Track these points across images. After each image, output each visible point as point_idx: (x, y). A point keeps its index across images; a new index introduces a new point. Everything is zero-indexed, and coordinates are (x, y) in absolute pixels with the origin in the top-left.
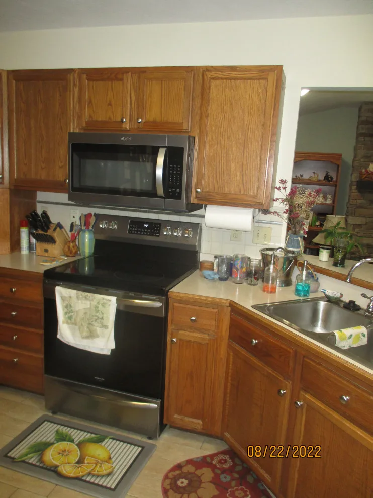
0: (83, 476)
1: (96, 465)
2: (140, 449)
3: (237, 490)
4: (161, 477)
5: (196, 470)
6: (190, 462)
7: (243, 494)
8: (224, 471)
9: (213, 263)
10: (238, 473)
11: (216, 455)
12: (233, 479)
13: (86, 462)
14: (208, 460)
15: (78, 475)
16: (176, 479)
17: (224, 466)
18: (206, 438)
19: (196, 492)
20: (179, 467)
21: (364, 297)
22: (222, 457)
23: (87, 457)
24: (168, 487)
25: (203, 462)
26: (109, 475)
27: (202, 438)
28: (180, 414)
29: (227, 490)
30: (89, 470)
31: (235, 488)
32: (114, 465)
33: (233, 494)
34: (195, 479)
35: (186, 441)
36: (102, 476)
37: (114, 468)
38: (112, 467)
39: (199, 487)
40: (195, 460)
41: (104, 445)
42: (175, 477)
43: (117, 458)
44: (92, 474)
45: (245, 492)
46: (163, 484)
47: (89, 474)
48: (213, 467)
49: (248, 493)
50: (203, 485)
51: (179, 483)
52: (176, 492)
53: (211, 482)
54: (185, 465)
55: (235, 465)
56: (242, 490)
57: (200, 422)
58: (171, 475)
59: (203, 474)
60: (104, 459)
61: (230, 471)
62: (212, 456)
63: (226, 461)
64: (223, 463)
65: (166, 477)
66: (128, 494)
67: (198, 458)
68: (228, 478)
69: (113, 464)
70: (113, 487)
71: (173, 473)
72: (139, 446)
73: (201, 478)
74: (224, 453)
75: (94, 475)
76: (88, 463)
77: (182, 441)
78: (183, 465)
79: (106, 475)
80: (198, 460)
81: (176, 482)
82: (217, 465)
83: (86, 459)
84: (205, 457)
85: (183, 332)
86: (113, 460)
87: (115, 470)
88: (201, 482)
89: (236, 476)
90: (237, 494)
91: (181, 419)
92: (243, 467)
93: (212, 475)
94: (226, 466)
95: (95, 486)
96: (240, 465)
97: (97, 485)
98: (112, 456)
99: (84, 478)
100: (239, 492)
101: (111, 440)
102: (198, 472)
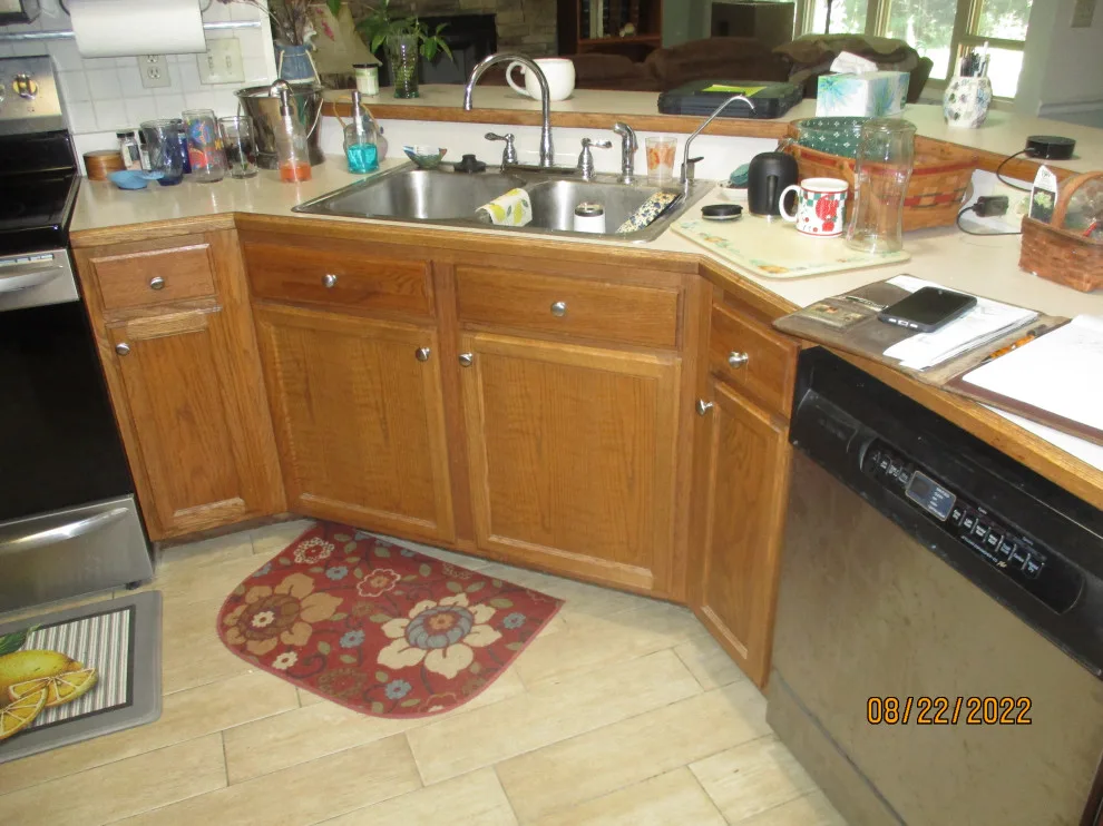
0: (34, 721)
1: (48, 688)
2: (127, 613)
3: (370, 578)
4: (212, 633)
5: (273, 588)
6: (250, 582)
7: (385, 580)
8: (326, 564)
9: (119, 154)
10: (353, 554)
11: (294, 546)
12: (352, 568)
13: (15, 695)
14: (284, 561)
15: (18, 726)
16: (245, 622)
17: (321, 557)
18: (254, 532)
19: (299, 619)
20: (235, 600)
21: (493, 139)
22: (306, 545)
23: (11, 687)
24: (241, 640)
25: (278, 571)
26: (94, 688)
27: (245, 535)
28: (185, 506)
29: (354, 587)
30: (39, 705)
31: (366, 578)
32: (91, 666)
33: (367, 588)
34: (282, 602)
35: (217, 554)
36: (82, 697)
37: (97, 670)
38: (90, 671)
39: (300, 610)
40: (258, 575)
41: (35, 647)
42: (240, 619)
43: (87, 653)
44: (53, 707)
45: (387, 575)
46: (226, 643)
47: (46, 710)
48: (304, 568)
49: (393, 573)
50: (303, 604)
51: (256, 622)
52: (262, 640)
53: (315, 591)
54: (247, 591)
55: (340, 546)
56: (378, 574)
57: (238, 501)
58: (229, 620)
59: (292, 587)
60: (57, 670)
61: (338, 558)
62: (288, 553)
63: (319, 549)
64: (317, 553)
65: (223, 629)
66: (165, 694)
67: (262, 569)
68: (344, 571)
69: (86, 665)
70: (123, 699)
71: (230, 616)
72: (121, 610)
73: (294, 594)
74: (307, 536)
75: (59, 707)
76: (23, 696)
77: (204, 559)
78: (241, 593)
79: (88, 691)
80: (265, 572)
81: (250, 627)
82: (307, 561)
83: (12, 692)
84: (275, 562)
85: (139, 321)
86: (81, 659)
87: (102, 672)
88: (298, 601)
89: (355, 560)
90: (374, 583)
91: (194, 514)
92: (357, 542)
93: (310, 581)
94: (326, 554)
95: (81, 721)
96: (347, 542)
97: (82, 716)
98: (71, 654)
99: (41, 722)
100: (376, 580)
101: (42, 633)
102: (282, 589)
